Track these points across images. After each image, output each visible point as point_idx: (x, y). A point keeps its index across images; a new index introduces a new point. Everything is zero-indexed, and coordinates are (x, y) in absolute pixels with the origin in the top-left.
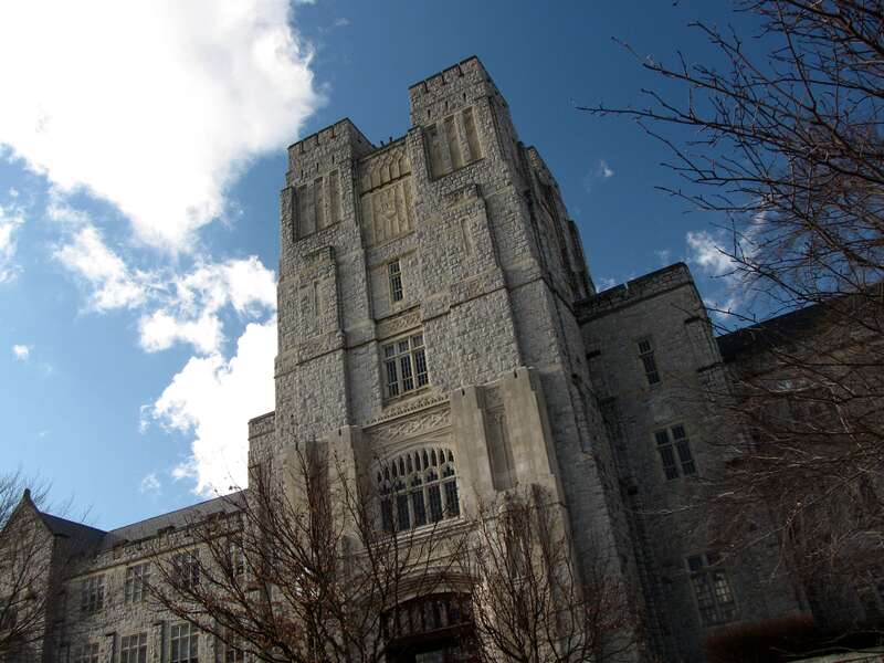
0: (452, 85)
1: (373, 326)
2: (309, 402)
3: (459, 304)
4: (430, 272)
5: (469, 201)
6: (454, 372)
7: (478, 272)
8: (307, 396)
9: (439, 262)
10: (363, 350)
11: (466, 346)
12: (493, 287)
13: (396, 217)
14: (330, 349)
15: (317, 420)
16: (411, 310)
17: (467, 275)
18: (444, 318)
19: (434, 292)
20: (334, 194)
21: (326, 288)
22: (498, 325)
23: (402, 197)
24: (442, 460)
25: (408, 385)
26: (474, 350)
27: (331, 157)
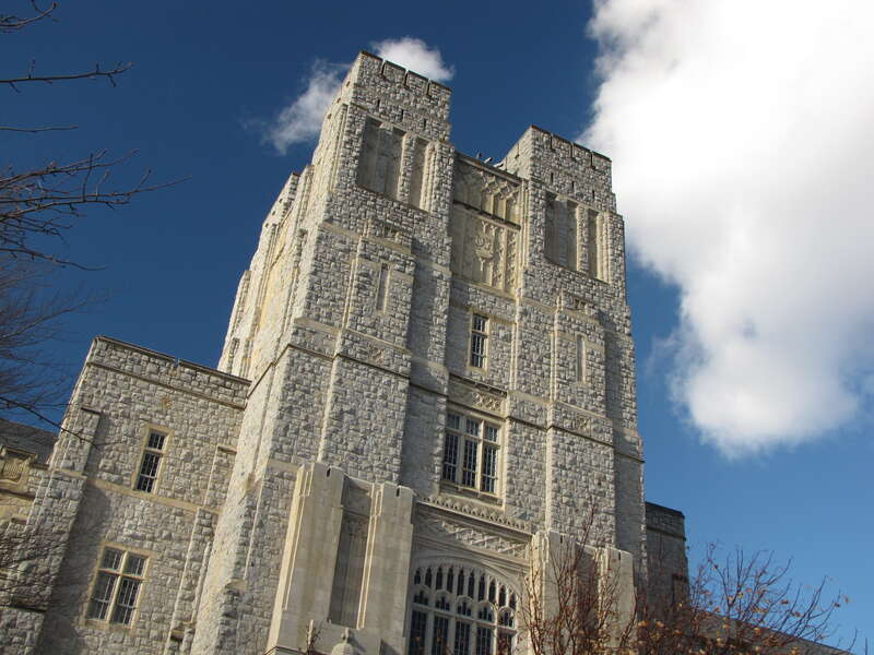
0: (581, 168)
1: (447, 377)
2: (347, 417)
3: (562, 430)
4: (529, 366)
5: (590, 321)
6: (535, 503)
7: (586, 408)
8: (346, 408)
9: (540, 361)
10: (427, 398)
11: (563, 484)
12: (600, 437)
13: (491, 264)
14: (392, 368)
15: (357, 451)
16: (492, 390)
17: (573, 402)
18: (535, 430)
19: (528, 392)
20: (417, 168)
21: (396, 282)
22: (599, 484)
23: (503, 246)
24: (502, 602)
25: (468, 479)
26: (571, 496)
27: (421, 119)
